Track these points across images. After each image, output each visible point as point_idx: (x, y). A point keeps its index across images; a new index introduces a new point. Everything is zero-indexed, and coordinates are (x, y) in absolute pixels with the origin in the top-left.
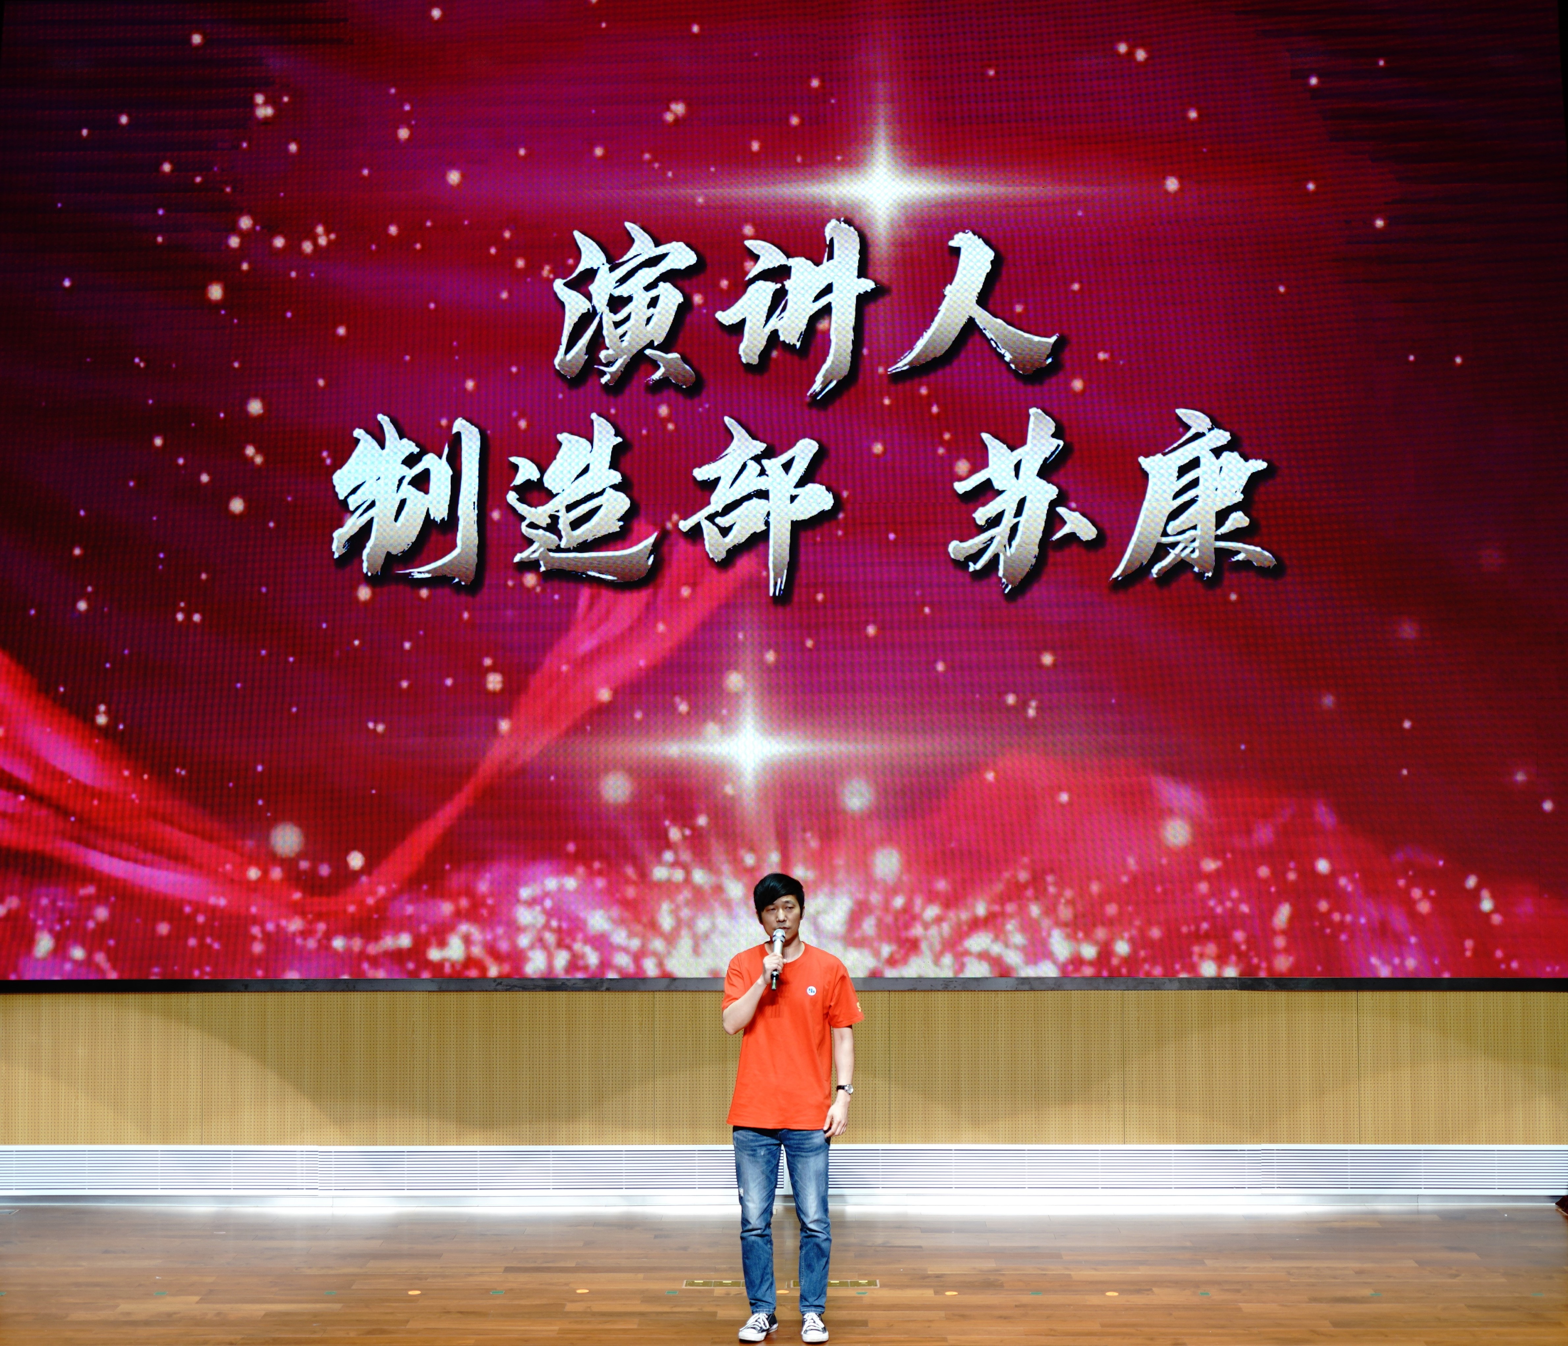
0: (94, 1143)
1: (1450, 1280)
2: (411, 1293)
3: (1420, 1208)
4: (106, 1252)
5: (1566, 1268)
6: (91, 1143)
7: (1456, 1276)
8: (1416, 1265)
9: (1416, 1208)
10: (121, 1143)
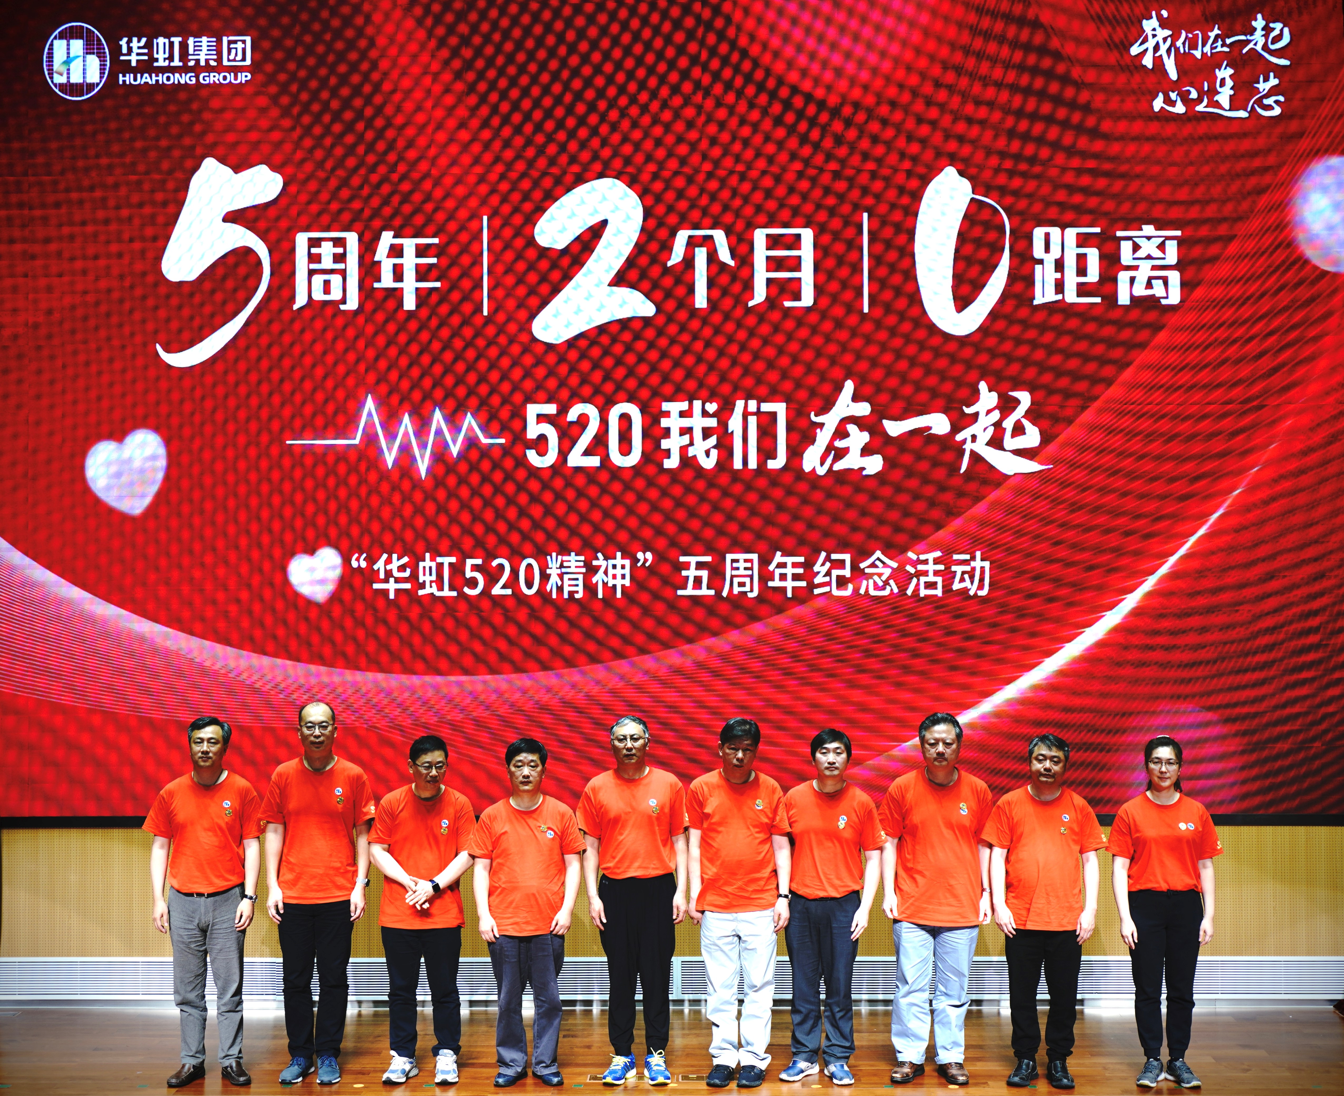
0: (85, 956)
1: (1242, 1075)
2: (355, 1086)
3: (1218, 1010)
4: (96, 1049)
5: (1342, 1063)
6: (82, 956)
7: (1248, 1070)
8: (1213, 1061)
9: (1213, 1010)
10: (107, 956)
